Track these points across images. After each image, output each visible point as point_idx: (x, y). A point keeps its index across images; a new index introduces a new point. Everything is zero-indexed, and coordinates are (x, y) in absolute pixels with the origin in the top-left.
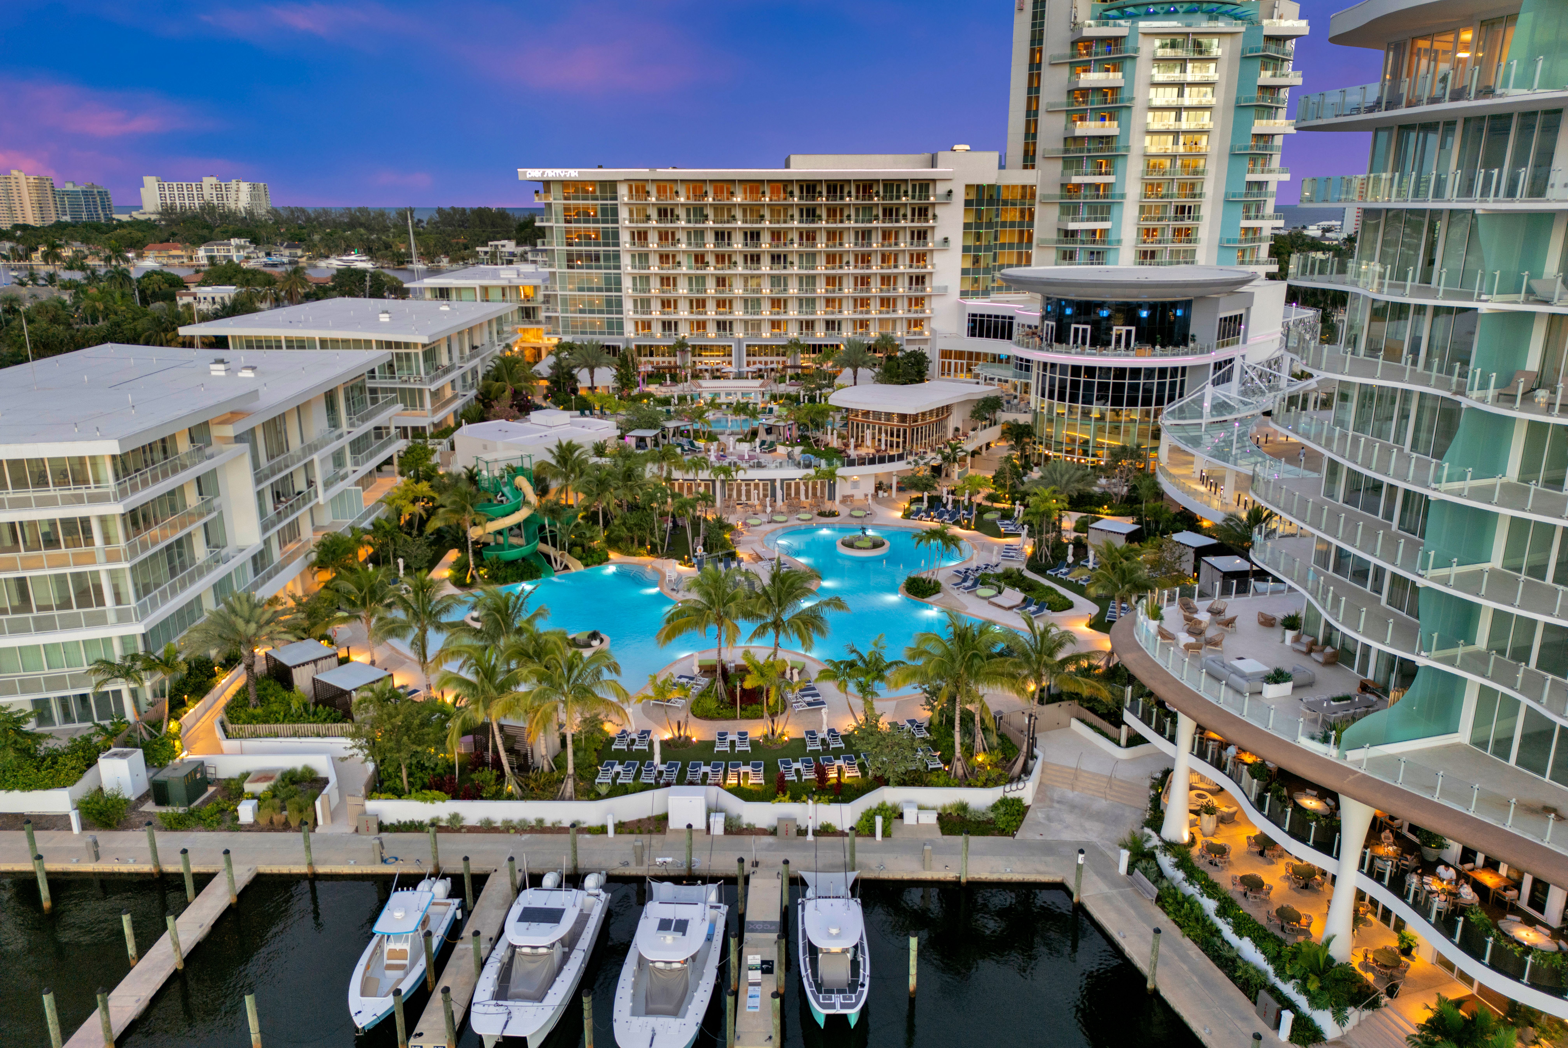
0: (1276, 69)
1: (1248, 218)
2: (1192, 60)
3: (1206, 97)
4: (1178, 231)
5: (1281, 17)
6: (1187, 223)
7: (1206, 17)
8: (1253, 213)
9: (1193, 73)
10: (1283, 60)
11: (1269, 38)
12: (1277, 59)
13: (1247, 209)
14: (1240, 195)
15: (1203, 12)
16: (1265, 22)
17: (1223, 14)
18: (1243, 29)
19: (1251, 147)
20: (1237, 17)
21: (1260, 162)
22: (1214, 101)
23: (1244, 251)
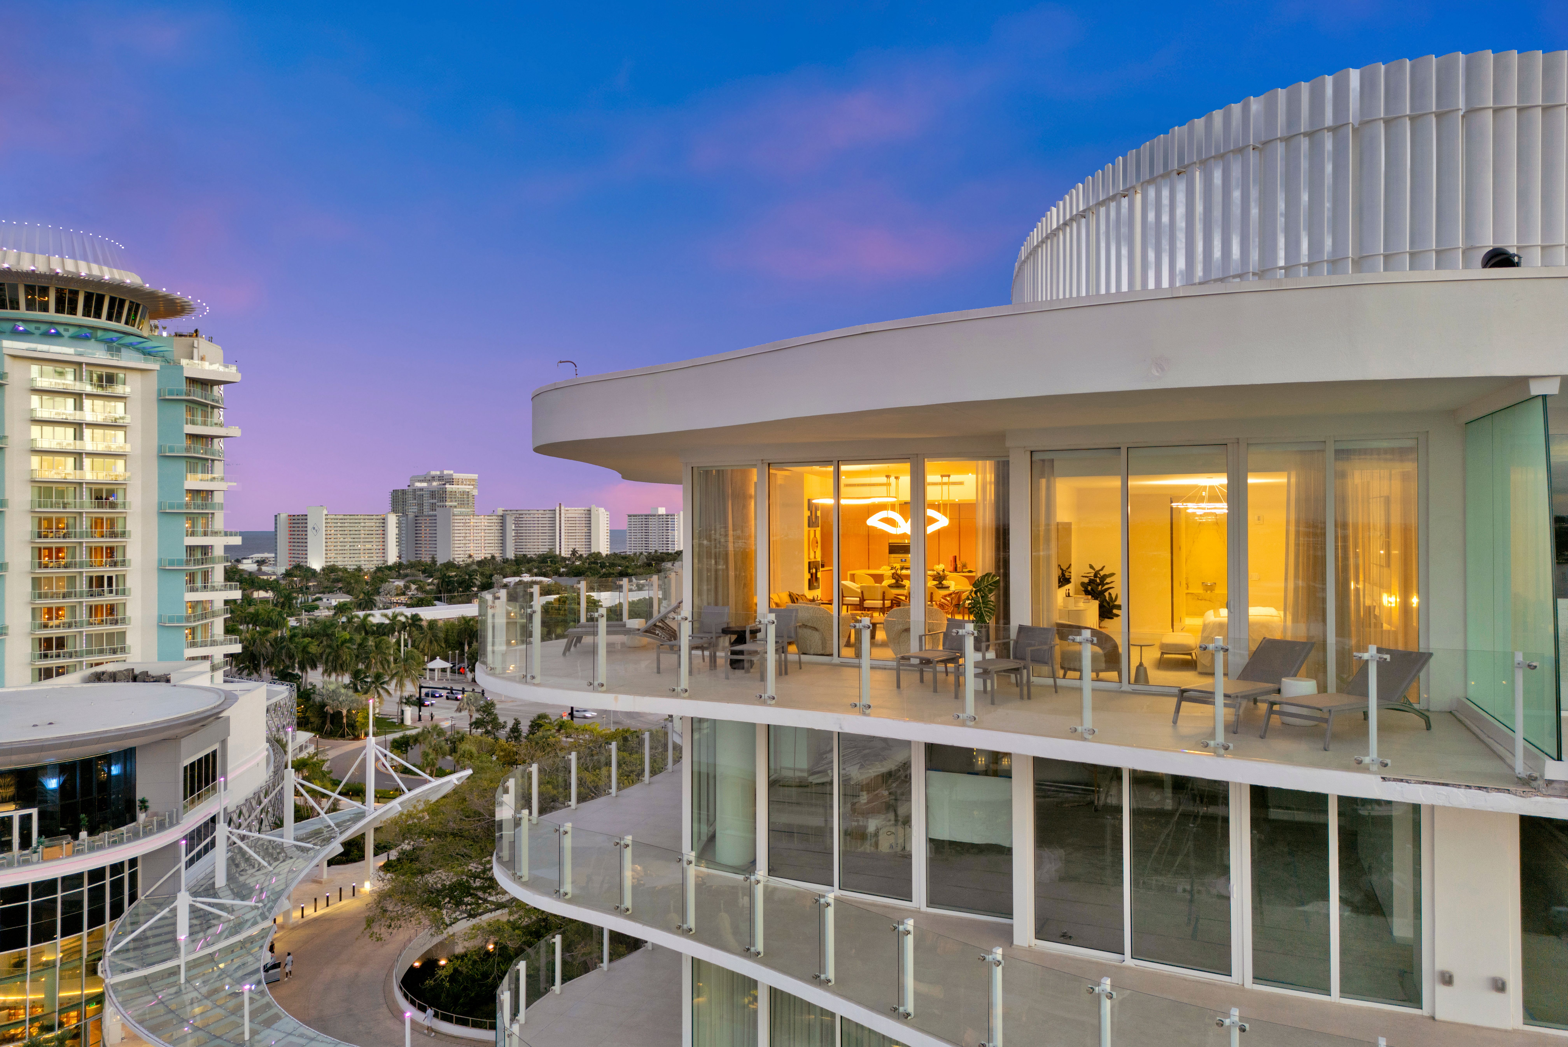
0: (205, 415)
1: (193, 590)
2: (89, 395)
3: (117, 441)
4: (93, 610)
5: (202, 359)
6: (108, 599)
7: (103, 346)
8: (199, 584)
9: (94, 410)
10: (213, 407)
11: (192, 381)
12: (206, 405)
13: (192, 577)
14: (180, 562)
15: (97, 340)
16: (184, 362)
17: (128, 346)
18: (156, 367)
19: (187, 506)
20: (147, 353)
21: (201, 522)
22: (128, 448)
23: (193, 630)
